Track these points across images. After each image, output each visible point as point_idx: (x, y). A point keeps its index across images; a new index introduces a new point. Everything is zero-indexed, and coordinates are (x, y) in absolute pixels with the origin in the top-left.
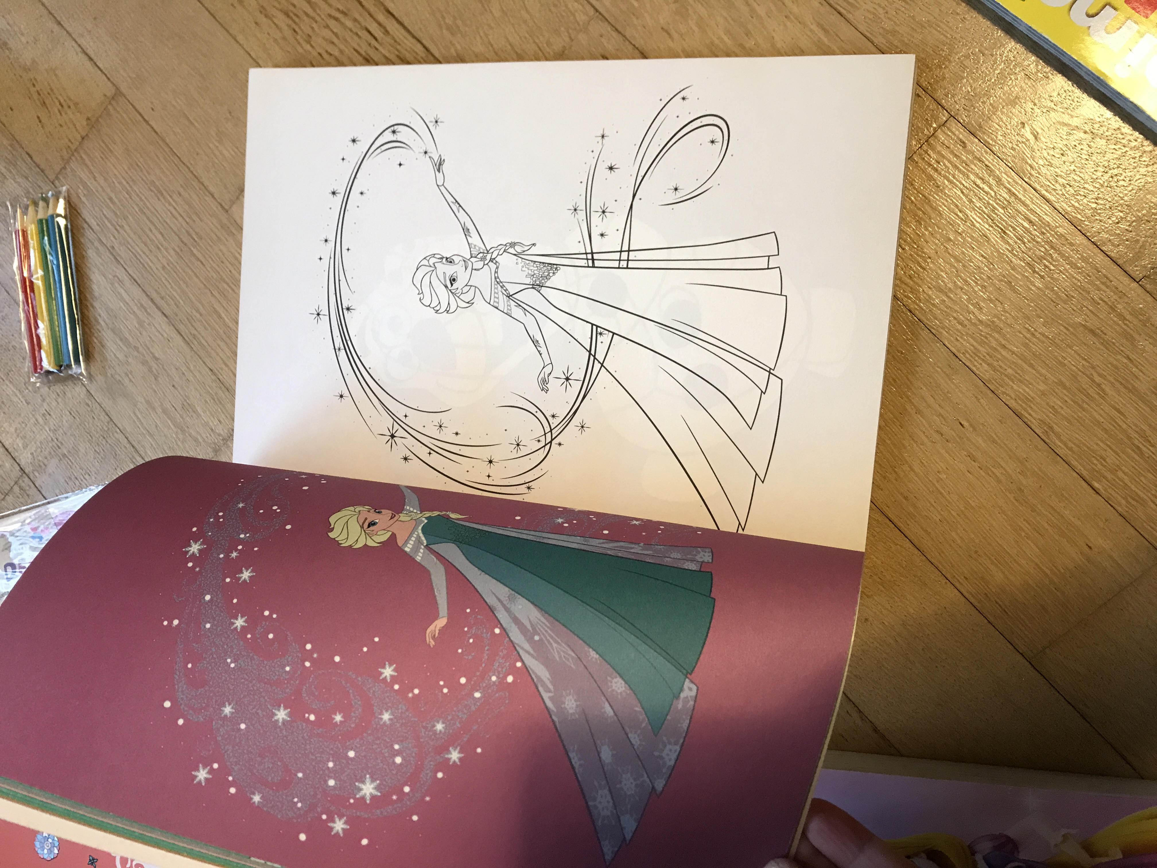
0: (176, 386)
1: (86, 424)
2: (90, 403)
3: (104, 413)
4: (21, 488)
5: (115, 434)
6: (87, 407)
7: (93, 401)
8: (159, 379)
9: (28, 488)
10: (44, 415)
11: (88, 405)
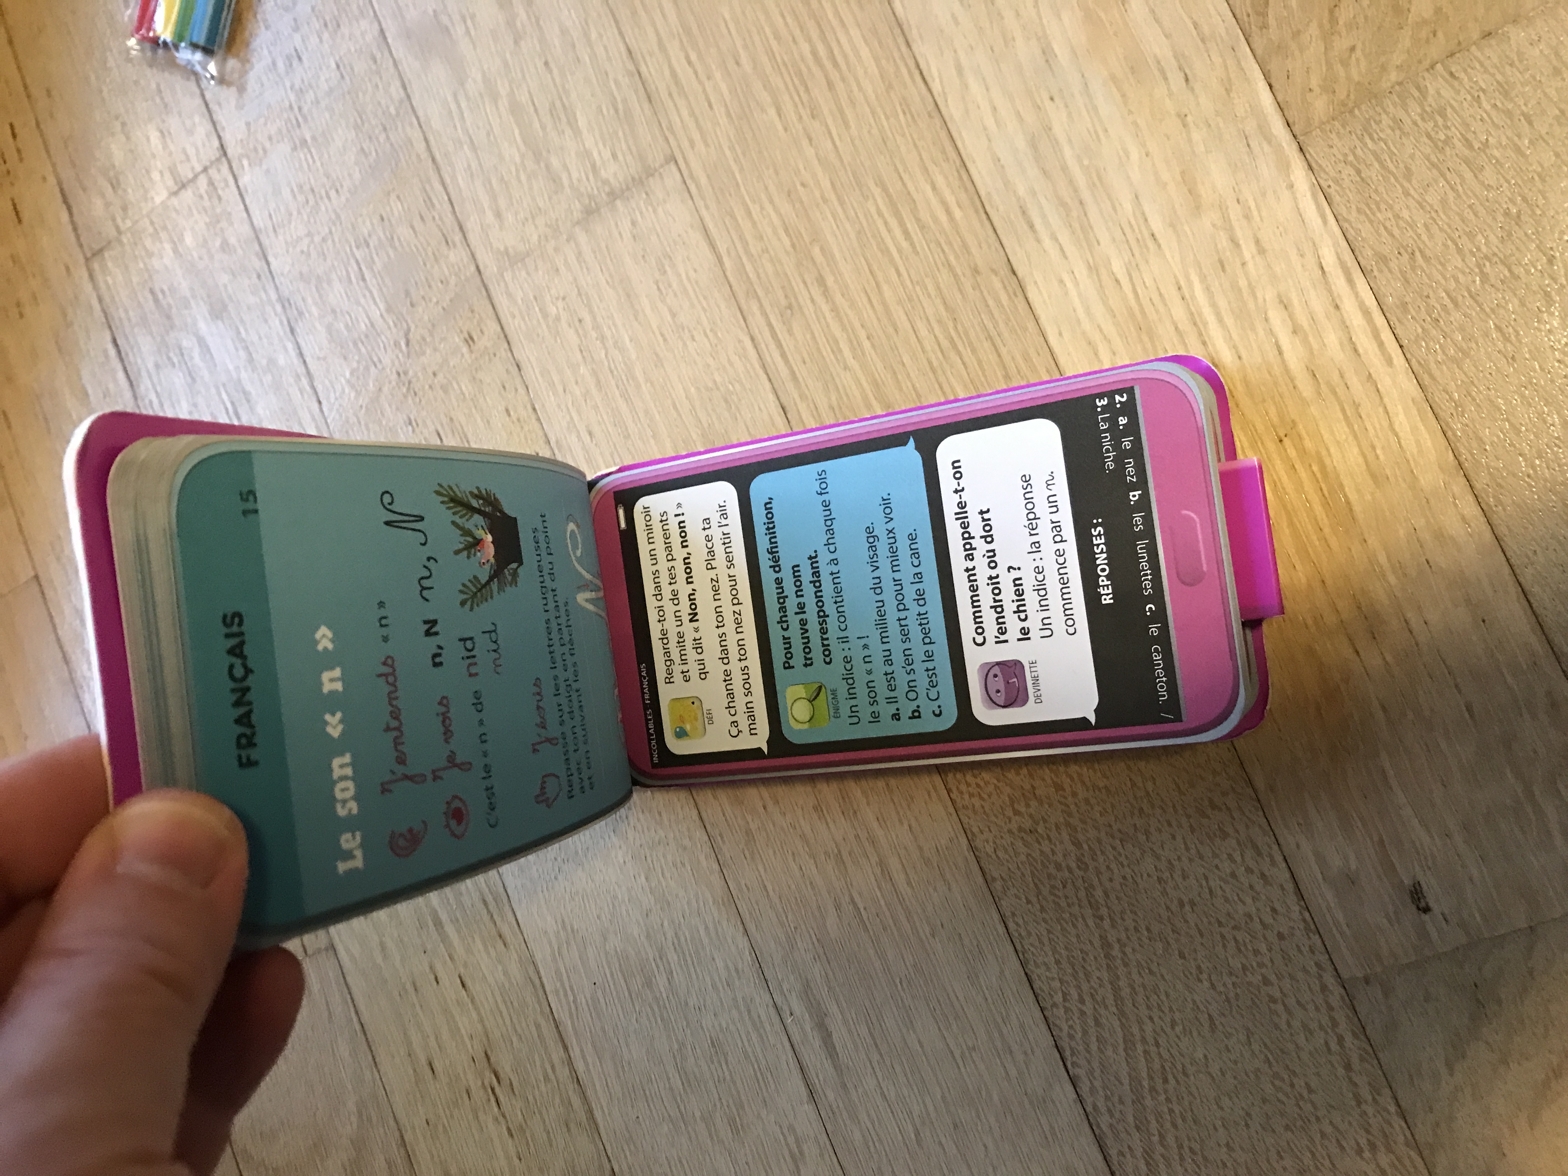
0: (552, 65)
1: (361, 95)
2: (379, 56)
3: (398, 83)
4: (211, 183)
5: (408, 129)
6: (371, 62)
7: (386, 54)
8: (522, 43)
9: (222, 184)
10: (289, 58)
11: (375, 62)
